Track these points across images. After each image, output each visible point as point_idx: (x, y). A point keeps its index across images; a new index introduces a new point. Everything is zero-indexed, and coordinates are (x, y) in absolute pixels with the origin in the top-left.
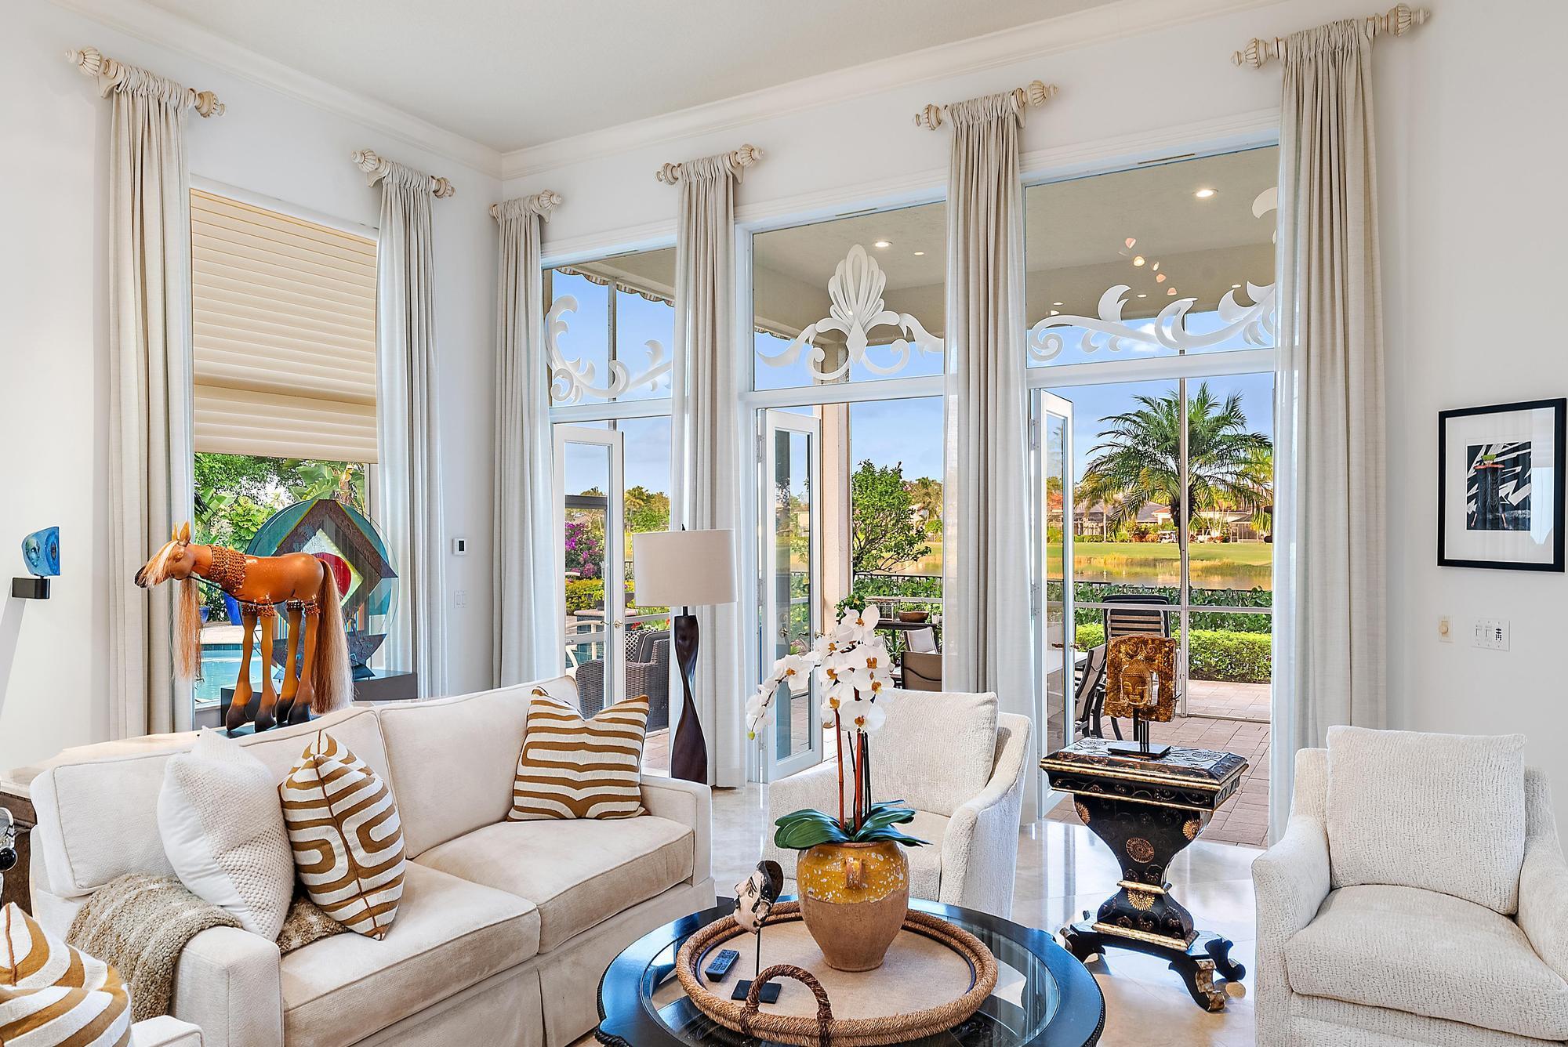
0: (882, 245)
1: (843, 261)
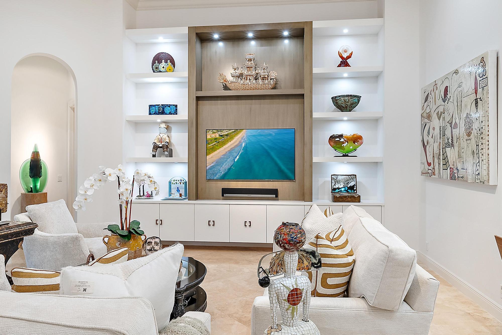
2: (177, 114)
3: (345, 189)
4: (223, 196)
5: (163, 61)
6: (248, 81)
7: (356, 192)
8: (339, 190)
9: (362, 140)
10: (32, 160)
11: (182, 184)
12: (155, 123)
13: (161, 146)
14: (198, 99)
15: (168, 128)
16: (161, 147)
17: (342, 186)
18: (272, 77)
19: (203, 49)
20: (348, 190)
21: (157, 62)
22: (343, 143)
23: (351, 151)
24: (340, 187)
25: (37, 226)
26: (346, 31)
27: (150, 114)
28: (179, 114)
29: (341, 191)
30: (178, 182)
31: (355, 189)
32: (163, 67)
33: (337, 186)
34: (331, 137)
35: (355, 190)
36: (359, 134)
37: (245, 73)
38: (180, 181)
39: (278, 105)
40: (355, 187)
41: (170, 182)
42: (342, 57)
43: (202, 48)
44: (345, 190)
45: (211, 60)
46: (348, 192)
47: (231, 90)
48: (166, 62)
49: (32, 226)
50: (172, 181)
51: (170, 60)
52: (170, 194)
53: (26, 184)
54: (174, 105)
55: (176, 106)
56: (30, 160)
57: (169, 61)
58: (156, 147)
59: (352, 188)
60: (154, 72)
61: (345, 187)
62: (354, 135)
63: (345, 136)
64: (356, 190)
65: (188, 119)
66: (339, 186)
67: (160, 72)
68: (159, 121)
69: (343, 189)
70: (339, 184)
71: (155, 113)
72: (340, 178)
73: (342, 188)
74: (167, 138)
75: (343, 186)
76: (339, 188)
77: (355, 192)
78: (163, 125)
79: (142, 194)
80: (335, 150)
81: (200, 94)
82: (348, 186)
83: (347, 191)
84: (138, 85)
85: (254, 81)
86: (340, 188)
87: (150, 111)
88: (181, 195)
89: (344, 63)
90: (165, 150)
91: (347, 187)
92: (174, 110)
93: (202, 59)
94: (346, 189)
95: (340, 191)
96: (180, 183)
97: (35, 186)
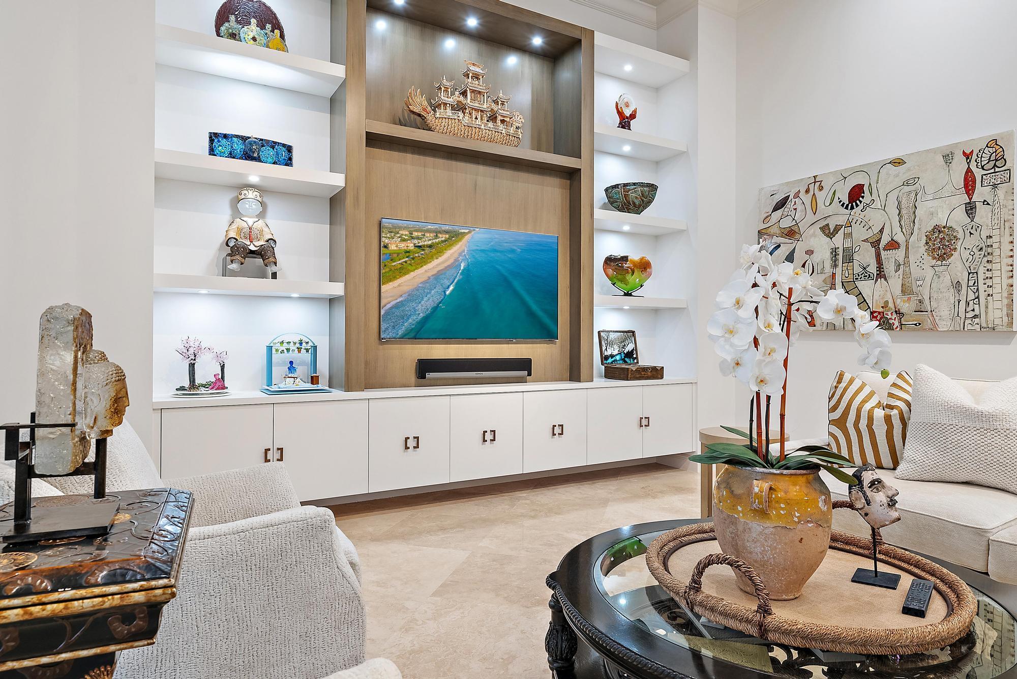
2: (291, 165)
3: (621, 357)
5: (252, 22)
7: (638, 362)
8: (613, 359)
9: (650, 268)
11: (303, 351)
16: (252, 253)
17: (616, 352)
18: (517, 125)
20: (626, 359)
22: (627, 271)
23: (636, 287)
24: (614, 354)
26: (628, 68)
29: (616, 360)
30: (292, 347)
31: (635, 356)
32: (254, 39)
33: (608, 352)
34: (609, 258)
35: (634, 359)
36: (648, 257)
37: (468, 102)
38: (298, 345)
40: (635, 352)
41: (270, 348)
44: (621, 359)
46: (625, 362)
48: (262, 27)
50: (277, 344)
51: (273, 23)
54: (284, 145)
57: (268, 26)
58: (243, 251)
59: (630, 355)
61: (620, 353)
62: (641, 259)
63: (631, 260)
66: (613, 351)
69: (618, 358)
72: (612, 336)
73: (617, 355)
75: (619, 351)
76: (612, 356)
77: (636, 361)
80: (614, 285)
81: (378, 127)
82: (625, 352)
83: (624, 360)
86: (614, 356)
92: (285, 157)
94: (623, 357)
95: (614, 361)
96: (299, 350)
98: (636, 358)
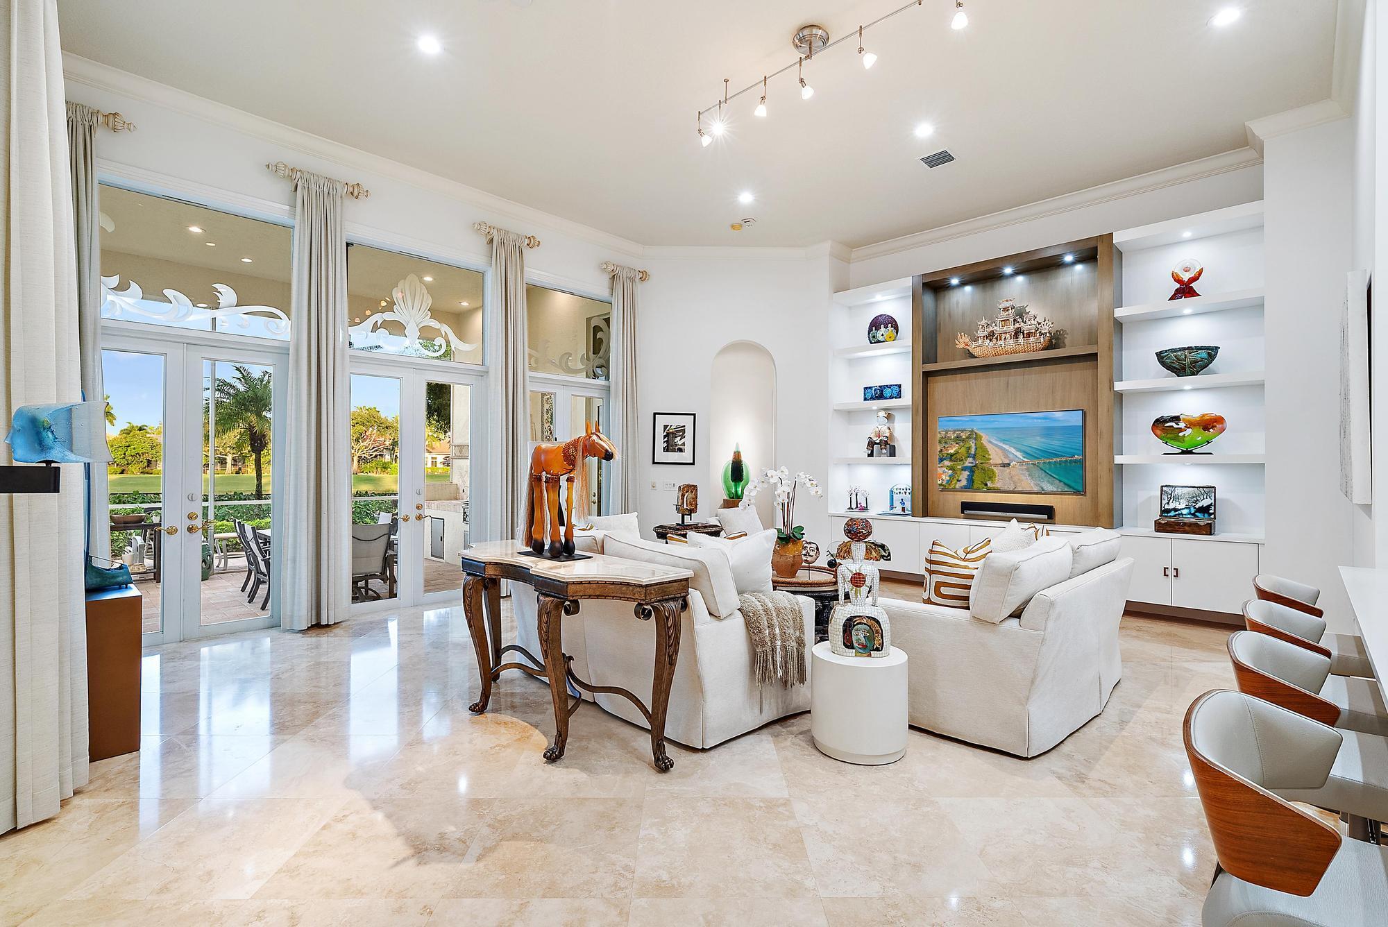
0: (428, 279)
1: (403, 281)
2: (900, 397)
3: (1190, 511)
4: (963, 512)
5: (882, 326)
6: (1002, 342)
7: (1215, 518)
8: (1177, 513)
9: (1222, 423)
10: (733, 462)
11: (907, 493)
12: (870, 411)
13: (878, 441)
14: (927, 375)
15: (889, 417)
16: (878, 444)
17: (1184, 506)
18: (1043, 332)
19: (939, 302)
20: (1197, 513)
21: (874, 328)
22: (1181, 430)
23: (1199, 445)
24: (1180, 508)
25: (722, 529)
26: (1187, 234)
27: (865, 399)
28: (904, 397)
29: (1182, 514)
30: (902, 491)
32: (883, 335)
33: (1171, 506)
34: (1157, 420)
35: (1211, 514)
36: (1217, 412)
37: (998, 330)
38: (905, 490)
39: (1054, 374)
40: (1213, 508)
41: (892, 492)
42: (1178, 280)
43: (936, 300)
44: (1190, 514)
45: (950, 315)
46: (1196, 516)
47: (976, 357)
48: (886, 327)
49: (718, 529)
50: (895, 491)
51: (891, 323)
52: (892, 507)
53: (728, 489)
54: (896, 385)
55: (900, 386)
56: (731, 462)
57: (890, 325)
58: (871, 444)
59: (1204, 510)
60: (871, 343)
61: (1189, 508)
62: (1204, 415)
63: (1184, 419)
64: (1214, 513)
65: (911, 403)
66: (1177, 505)
67: (879, 342)
68: (875, 408)
69: (1185, 511)
70: (1178, 503)
71: (872, 399)
72: (1179, 491)
73: (1183, 509)
74: (887, 431)
75: (1186, 505)
76: (1175, 510)
77: (1212, 516)
78: (882, 414)
79: (854, 506)
80: (1166, 443)
81: (930, 367)
82: (1197, 507)
83: (1194, 515)
84: (852, 362)
85: (1011, 341)
86: (1180, 510)
87: (865, 395)
88: (903, 510)
89: (1185, 290)
90: (883, 447)
91: (1195, 508)
92: (897, 392)
93: (936, 315)
94: (1193, 512)
95: (1179, 514)
96: (905, 493)
97: (736, 491)
98: (1213, 514)
